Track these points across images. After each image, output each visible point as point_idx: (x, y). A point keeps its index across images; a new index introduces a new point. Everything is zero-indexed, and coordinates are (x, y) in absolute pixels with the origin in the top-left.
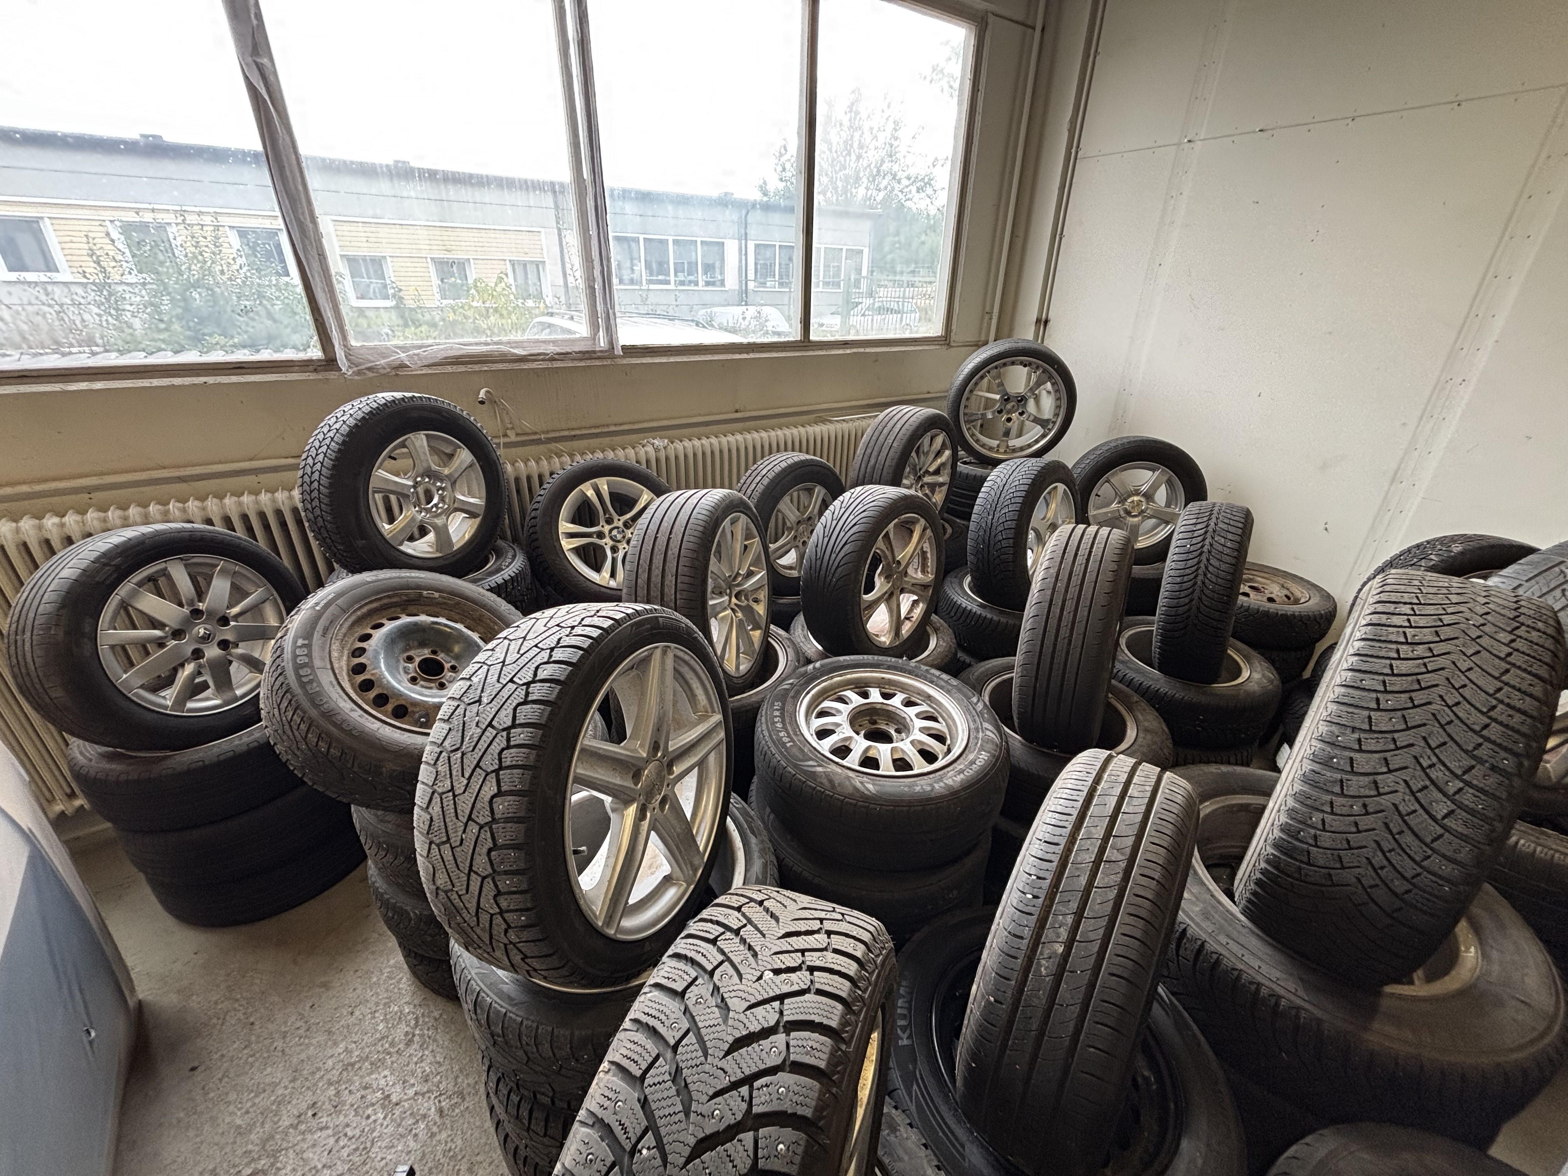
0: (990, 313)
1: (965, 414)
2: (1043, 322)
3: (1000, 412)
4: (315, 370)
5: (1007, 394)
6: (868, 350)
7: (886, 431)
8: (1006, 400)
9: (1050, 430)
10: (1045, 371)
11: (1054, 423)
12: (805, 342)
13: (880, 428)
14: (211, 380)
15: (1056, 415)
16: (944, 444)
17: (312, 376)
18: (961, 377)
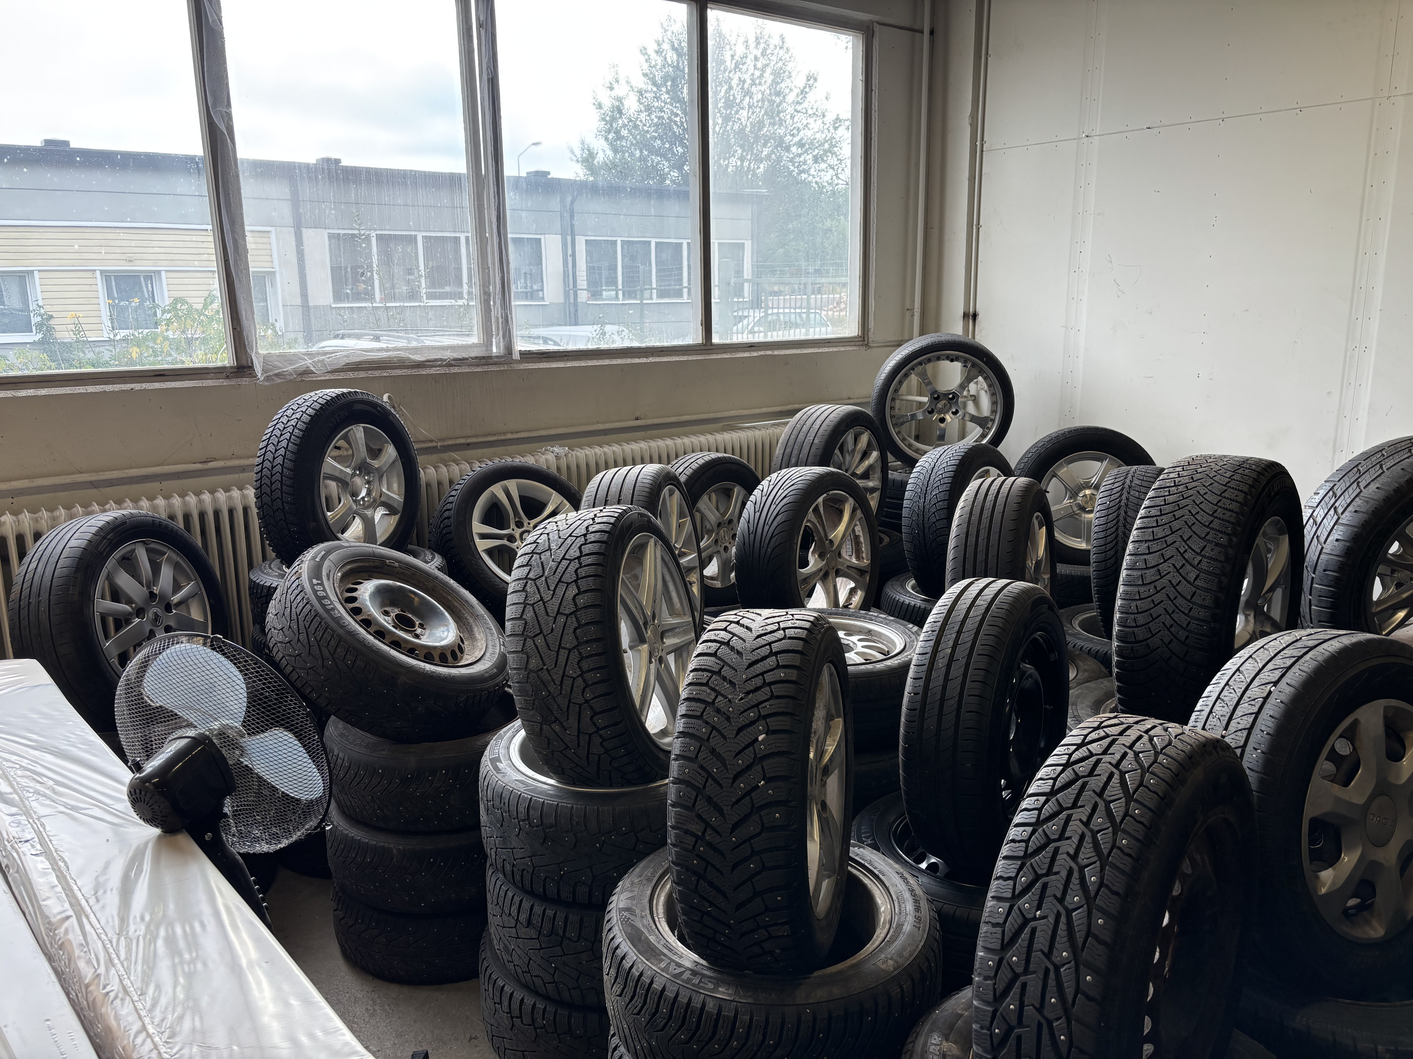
0: (911, 310)
1: (892, 417)
2: (971, 317)
3: (931, 412)
4: (227, 377)
5: (936, 392)
6: (776, 353)
7: (805, 429)
8: (935, 398)
9: (990, 429)
10: (974, 365)
11: (993, 421)
12: (707, 345)
13: (798, 426)
14: (137, 386)
15: (994, 412)
16: (869, 444)
17: (226, 383)
18: (883, 376)
